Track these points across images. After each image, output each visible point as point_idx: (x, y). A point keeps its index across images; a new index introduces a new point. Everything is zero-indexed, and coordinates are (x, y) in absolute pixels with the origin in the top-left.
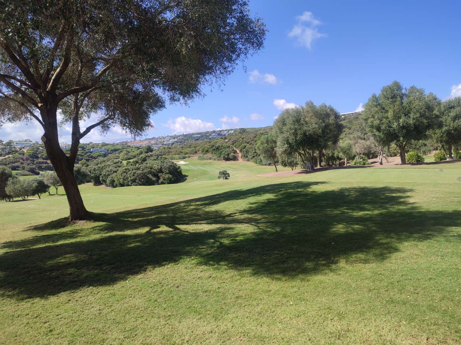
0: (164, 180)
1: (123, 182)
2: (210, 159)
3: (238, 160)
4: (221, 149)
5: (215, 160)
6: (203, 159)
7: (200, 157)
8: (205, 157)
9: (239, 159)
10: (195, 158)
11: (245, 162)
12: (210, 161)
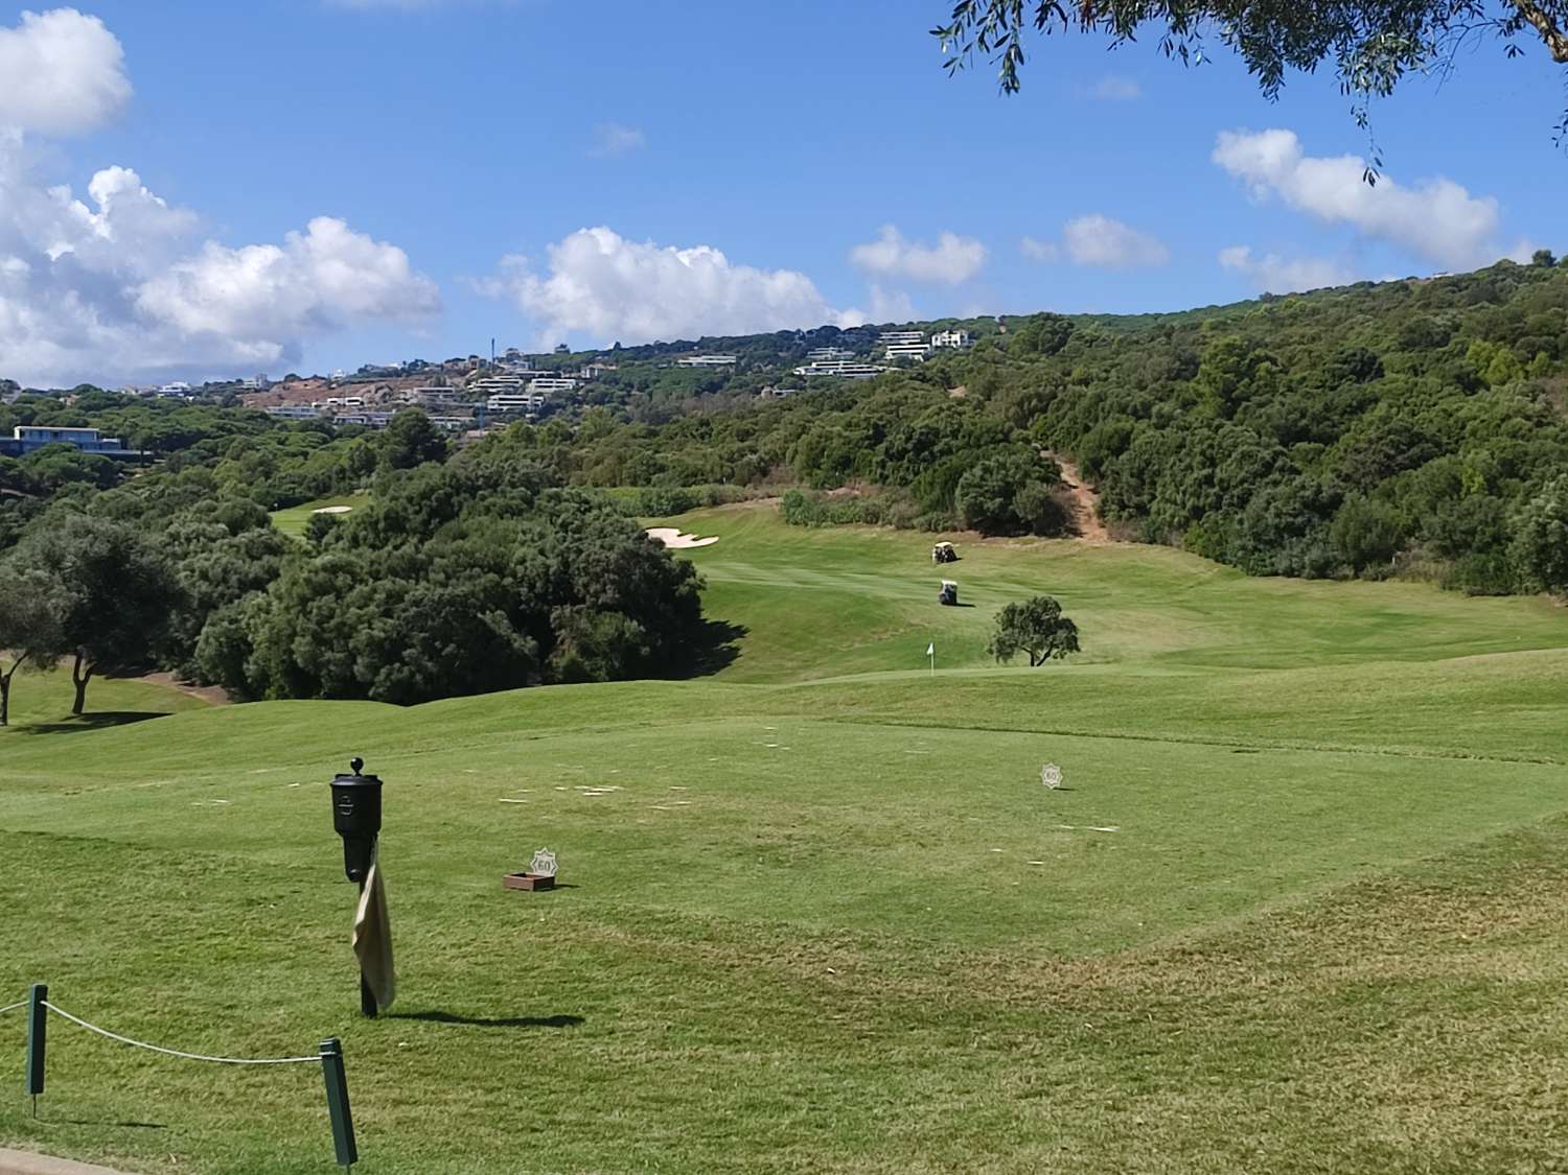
0: (585, 651)
1: (313, 659)
2: (872, 518)
3: (1077, 533)
4: (948, 451)
5: (904, 524)
6: (822, 518)
7: (799, 502)
8: (835, 508)
9: (1084, 529)
10: (763, 507)
11: (1126, 545)
12: (869, 533)
